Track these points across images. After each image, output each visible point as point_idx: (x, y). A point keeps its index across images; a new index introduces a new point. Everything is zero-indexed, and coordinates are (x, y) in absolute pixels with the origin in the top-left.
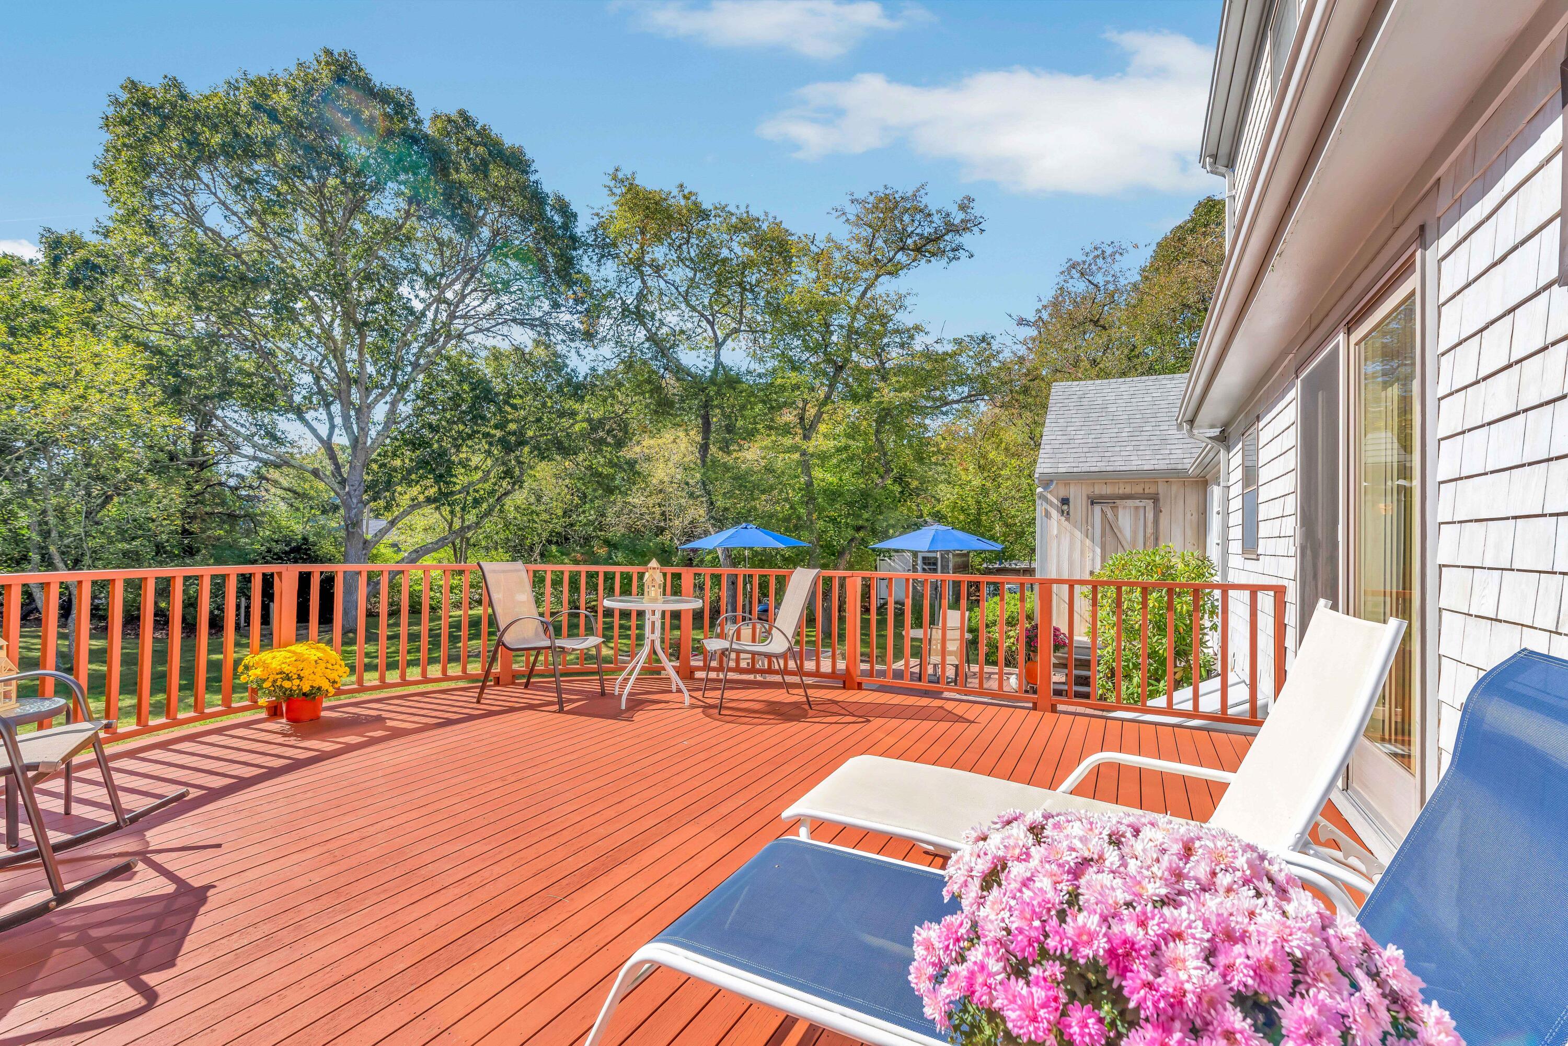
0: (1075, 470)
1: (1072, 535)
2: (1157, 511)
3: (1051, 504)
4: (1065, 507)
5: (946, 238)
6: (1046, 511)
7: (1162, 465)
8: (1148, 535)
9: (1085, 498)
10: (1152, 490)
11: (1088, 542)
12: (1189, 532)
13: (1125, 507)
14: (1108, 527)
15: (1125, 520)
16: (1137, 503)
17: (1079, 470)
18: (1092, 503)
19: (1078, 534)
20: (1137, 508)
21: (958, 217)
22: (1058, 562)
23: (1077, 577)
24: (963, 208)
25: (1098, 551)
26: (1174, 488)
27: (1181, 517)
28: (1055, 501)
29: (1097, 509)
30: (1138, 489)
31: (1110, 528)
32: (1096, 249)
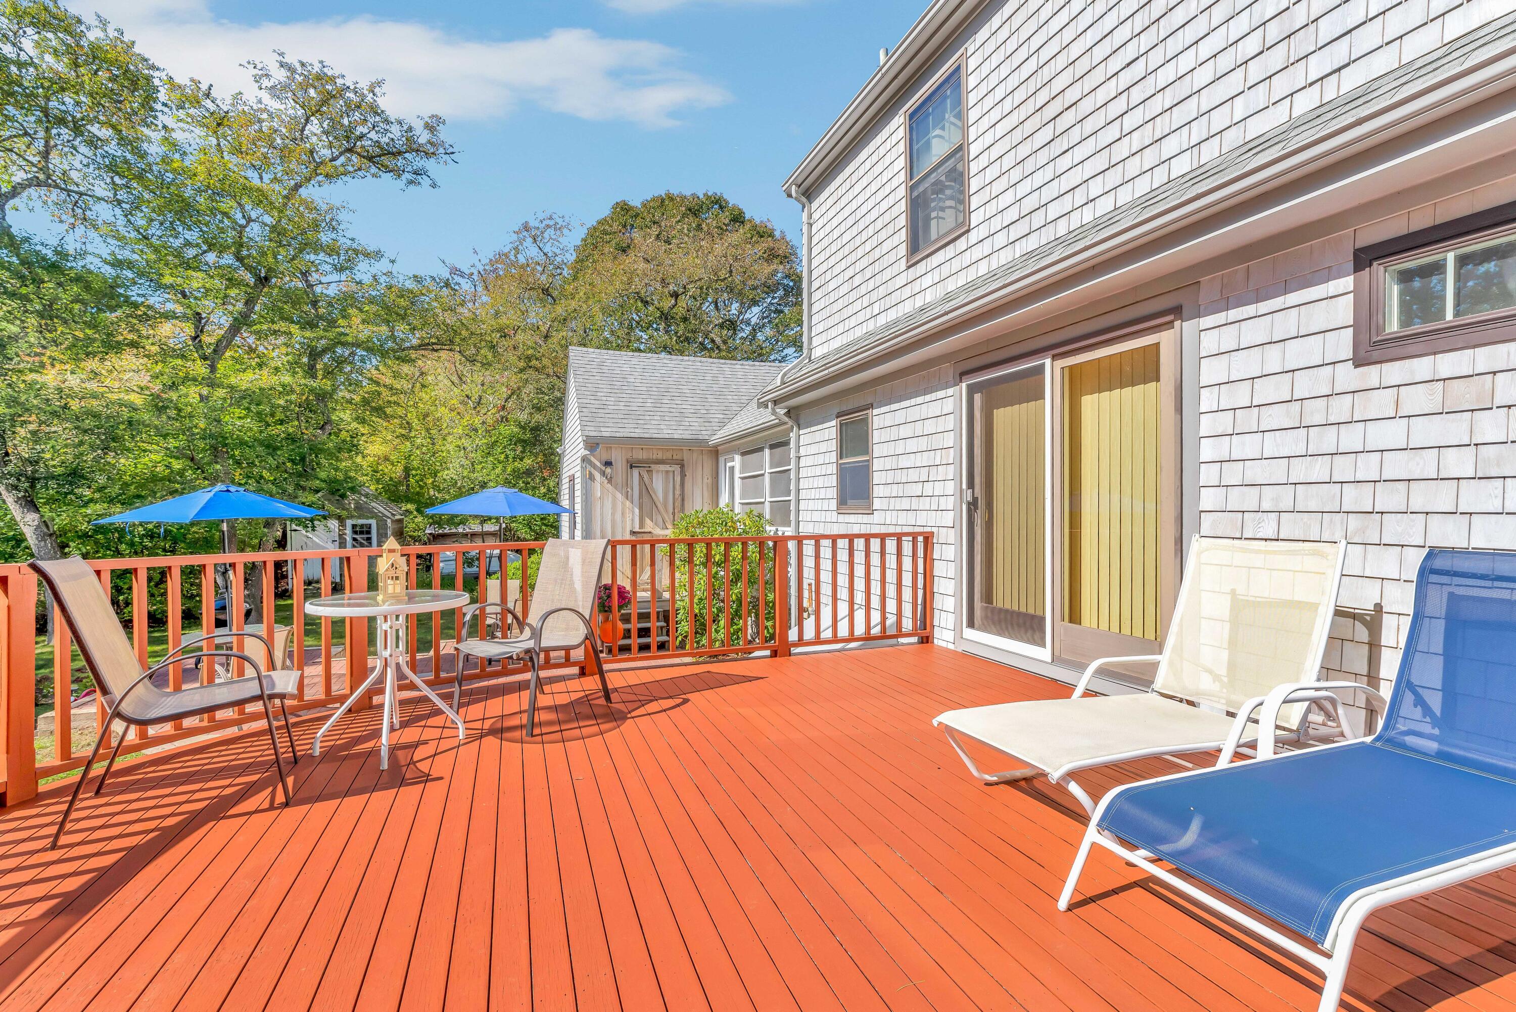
0: (618, 435)
1: (614, 497)
2: (683, 476)
3: (594, 467)
4: (608, 470)
5: (407, 155)
6: (590, 473)
7: (687, 435)
8: (677, 496)
9: (624, 463)
10: (679, 457)
11: (628, 503)
12: (706, 494)
13: (658, 471)
14: (644, 487)
15: (658, 484)
16: (667, 467)
17: (621, 435)
18: (631, 467)
19: (619, 496)
20: (667, 472)
21: (423, 137)
22: (602, 521)
23: (619, 537)
24: (430, 128)
25: (637, 511)
26: (695, 455)
27: (700, 480)
28: (598, 464)
29: (636, 472)
30: (668, 455)
31: (646, 490)
32: (551, 218)
